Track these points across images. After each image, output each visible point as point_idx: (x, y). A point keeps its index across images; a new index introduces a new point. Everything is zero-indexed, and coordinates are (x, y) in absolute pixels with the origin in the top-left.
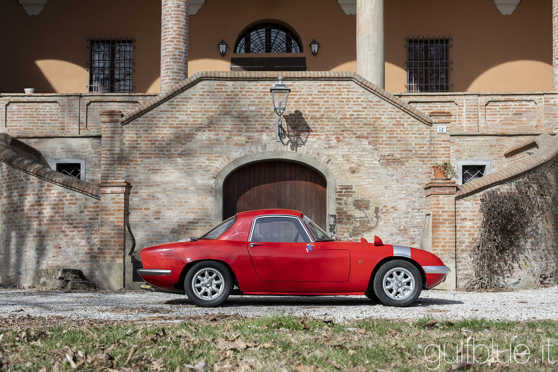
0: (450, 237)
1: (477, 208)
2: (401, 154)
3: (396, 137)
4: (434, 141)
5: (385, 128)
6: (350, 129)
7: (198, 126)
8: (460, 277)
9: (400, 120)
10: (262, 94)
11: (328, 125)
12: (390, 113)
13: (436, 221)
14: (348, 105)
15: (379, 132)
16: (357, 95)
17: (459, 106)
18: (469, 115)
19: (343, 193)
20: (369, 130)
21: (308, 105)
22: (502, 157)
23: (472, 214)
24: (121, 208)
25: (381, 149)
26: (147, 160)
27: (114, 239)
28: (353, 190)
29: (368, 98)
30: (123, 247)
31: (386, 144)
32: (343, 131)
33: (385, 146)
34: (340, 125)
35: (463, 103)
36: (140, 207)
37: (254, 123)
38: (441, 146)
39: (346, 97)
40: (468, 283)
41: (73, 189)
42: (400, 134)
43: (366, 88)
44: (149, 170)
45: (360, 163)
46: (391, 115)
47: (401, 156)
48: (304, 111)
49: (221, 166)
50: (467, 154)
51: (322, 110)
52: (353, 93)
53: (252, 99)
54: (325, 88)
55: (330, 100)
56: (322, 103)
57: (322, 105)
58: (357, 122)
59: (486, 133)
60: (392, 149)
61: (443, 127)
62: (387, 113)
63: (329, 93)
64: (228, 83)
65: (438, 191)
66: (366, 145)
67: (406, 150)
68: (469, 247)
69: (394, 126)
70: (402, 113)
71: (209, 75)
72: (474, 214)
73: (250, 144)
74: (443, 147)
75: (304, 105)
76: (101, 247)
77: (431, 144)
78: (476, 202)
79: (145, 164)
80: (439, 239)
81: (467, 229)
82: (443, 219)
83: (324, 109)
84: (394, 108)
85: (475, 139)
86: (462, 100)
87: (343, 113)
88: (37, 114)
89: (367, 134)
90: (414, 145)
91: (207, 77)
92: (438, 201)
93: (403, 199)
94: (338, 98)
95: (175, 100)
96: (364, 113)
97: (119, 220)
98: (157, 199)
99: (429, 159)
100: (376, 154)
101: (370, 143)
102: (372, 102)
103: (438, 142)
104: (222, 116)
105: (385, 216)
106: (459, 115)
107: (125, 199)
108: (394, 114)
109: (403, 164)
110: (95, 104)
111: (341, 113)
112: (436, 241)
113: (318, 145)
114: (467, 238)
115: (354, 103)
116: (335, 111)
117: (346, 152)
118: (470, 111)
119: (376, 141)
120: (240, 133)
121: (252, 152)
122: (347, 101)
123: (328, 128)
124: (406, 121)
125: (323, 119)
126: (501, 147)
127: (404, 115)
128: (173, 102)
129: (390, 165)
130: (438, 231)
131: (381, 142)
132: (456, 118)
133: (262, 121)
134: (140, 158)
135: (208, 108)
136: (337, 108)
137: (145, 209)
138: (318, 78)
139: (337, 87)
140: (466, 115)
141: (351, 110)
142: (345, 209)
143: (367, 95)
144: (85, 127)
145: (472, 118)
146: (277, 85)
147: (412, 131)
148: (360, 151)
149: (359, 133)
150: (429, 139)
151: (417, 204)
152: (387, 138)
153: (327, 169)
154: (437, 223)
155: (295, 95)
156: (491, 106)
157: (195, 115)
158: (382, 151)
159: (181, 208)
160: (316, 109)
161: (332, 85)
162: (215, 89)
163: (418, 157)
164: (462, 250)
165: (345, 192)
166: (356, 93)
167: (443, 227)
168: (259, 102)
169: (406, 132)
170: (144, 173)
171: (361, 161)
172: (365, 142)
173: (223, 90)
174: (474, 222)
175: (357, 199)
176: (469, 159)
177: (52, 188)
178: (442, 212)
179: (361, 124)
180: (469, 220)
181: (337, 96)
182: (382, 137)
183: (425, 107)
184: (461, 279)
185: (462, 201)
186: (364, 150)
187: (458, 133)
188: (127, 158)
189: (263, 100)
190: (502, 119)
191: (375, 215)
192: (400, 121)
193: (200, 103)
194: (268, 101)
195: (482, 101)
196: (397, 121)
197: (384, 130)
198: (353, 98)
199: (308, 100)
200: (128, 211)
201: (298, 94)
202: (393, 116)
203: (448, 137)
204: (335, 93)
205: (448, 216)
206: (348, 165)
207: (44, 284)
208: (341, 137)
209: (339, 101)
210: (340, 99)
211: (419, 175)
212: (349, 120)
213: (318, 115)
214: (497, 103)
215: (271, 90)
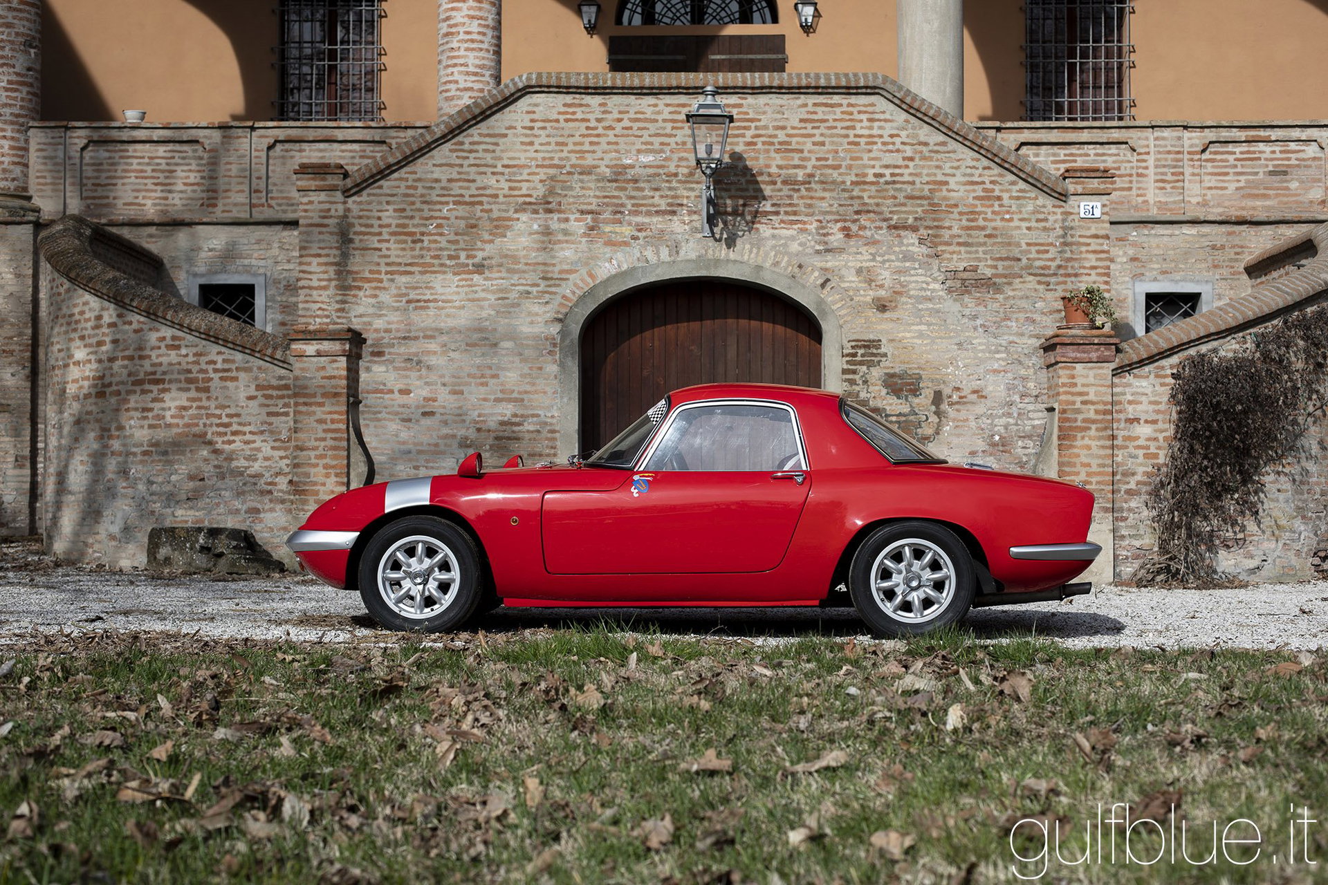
0: (1100, 461)
1: (1164, 394)
2: (996, 267)
3: (983, 228)
4: (1072, 236)
5: (956, 206)
6: (876, 209)
7: (521, 200)
8: (1125, 553)
9: (991, 186)
10: (670, 125)
11: (823, 198)
12: (969, 171)
13: (1067, 424)
14: (870, 151)
15: (943, 216)
16: (892, 128)
17: (1139, 154)
18: (1162, 174)
19: (859, 358)
20: (919, 210)
21: (778, 151)
22: (1240, 273)
23: (1151, 407)
24: (339, 390)
25: (947, 256)
26: (404, 279)
27: (325, 461)
28: (883, 350)
29: (917, 135)
30: (345, 480)
31: (959, 244)
32: (857, 213)
33: (957, 249)
34: (852, 198)
35: (1148, 146)
36: (389, 386)
37: (651, 194)
38: (1090, 248)
39: (866, 132)
40: (1142, 567)
41: (230, 345)
42: (992, 220)
43: (912, 111)
44: (409, 302)
45: (898, 288)
46: (972, 175)
47: (994, 271)
48: (768, 166)
49: (574, 293)
50: (1156, 266)
51: (809, 164)
52: (882, 124)
53: (646, 138)
54: (815, 113)
55: (827, 140)
56: (809, 146)
57: (809, 152)
58: (892, 193)
59: (1202, 218)
60: (973, 256)
61: (1094, 204)
62: (963, 170)
63: (827, 124)
64: (588, 99)
65: (1073, 355)
66: (913, 244)
67: (1007, 259)
68: (1144, 484)
69: (978, 202)
70: (997, 170)
71: (544, 82)
72: (1157, 407)
73: (641, 242)
74: (1094, 252)
75: (767, 151)
76: (295, 479)
77: (1065, 244)
78: (1163, 380)
79: (399, 288)
80: (1074, 465)
81: (1141, 442)
82: (1084, 420)
83: (813, 162)
84: (978, 160)
85: (1177, 232)
86: (1147, 139)
87: (859, 172)
88: (153, 171)
89: (916, 219)
90: (1024, 247)
91: (540, 86)
92: (1073, 377)
93: (1000, 372)
94: (847, 136)
95: (467, 141)
96: (906, 171)
97: (336, 416)
98: (429, 368)
99: (1061, 279)
100: (936, 268)
101: (921, 241)
102: (926, 144)
103: (1082, 240)
104: (576, 177)
105: (958, 410)
106: (1138, 175)
107: (349, 369)
108: (977, 172)
109: (998, 289)
110: (287, 146)
111: (854, 171)
112: (1067, 469)
113: (800, 244)
114: (1141, 465)
115: (884, 148)
116: (839, 167)
117: (866, 261)
118: (1164, 166)
119: (936, 236)
120: (618, 216)
121: (647, 261)
122: (867, 143)
123: (824, 205)
124: (1007, 191)
125: (813, 185)
126: (1239, 250)
127: (1001, 175)
128: (462, 143)
129: (969, 292)
130: (1071, 447)
131: (946, 238)
132: (1131, 182)
133: (670, 189)
134: (387, 273)
135: (544, 159)
136: (844, 159)
137: (401, 392)
138: (799, 88)
139: (845, 109)
140: (1156, 174)
141: (877, 164)
142: (863, 395)
143: (914, 128)
144: (264, 200)
145: (1169, 182)
146: (701, 106)
147: (1020, 212)
148: (898, 260)
149: (895, 217)
150: (1061, 232)
151: (1031, 385)
152: (962, 228)
153: (821, 302)
154: (1071, 428)
155: (745, 128)
156: (1216, 153)
157: (515, 174)
158: (950, 260)
159: (482, 389)
160: (796, 162)
161: (832, 106)
162: (559, 113)
163: (1035, 275)
164: (1129, 492)
165: (863, 355)
166: (889, 124)
167: (1083, 438)
168: (662, 144)
169: (1007, 216)
170: (397, 309)
171: (900, 283)
172: (911, 239)
173: (579, 116)
174: (1156, 426)
175: (892, 371)
176: (1160, 277)
177: (182, 343)
178: (1083, 403)
179: (901, 196)
180: (1146, 422)
181: (844, 132)
182: (950, 228)
183: (1059, 155)
184: (1127, 558)
185: (1129, 378)
186: (907, 257)
187: (1136, 216)
188: (357, 273)
189: (672, 140)
190: (1242, 184)
191: (933, 408)
192: (993, 190)
193: (524, 147)
194: (684, 143)
195: (1194, 141)
196: (985, 190)
197: (956, 210)
198: (881, 136)
199: (776, 140)
200: (356, 396)
201: (753, 125)
202: (976, 179)
203: (1105, 228)
204: (839, 124)
205: (1097, 412)
206: (871, 293)
207: (167, 561)
208: (854, 228)
209: (849, 143)
210: (852, 139)
211: (1037, 317)
212: (873, 188)
213: (800, 175)
214: (1230, 148)
215: (689, 117)
